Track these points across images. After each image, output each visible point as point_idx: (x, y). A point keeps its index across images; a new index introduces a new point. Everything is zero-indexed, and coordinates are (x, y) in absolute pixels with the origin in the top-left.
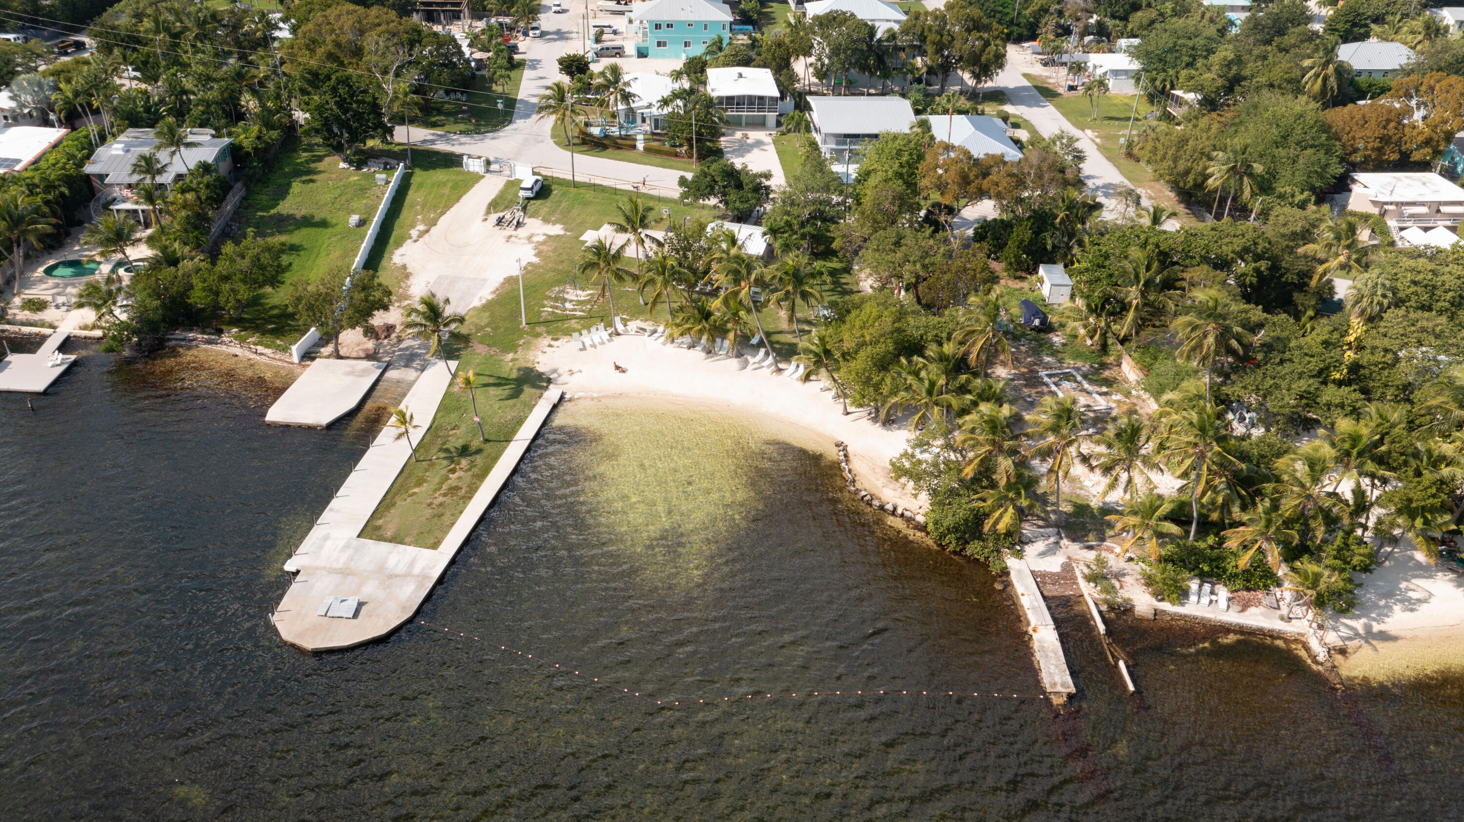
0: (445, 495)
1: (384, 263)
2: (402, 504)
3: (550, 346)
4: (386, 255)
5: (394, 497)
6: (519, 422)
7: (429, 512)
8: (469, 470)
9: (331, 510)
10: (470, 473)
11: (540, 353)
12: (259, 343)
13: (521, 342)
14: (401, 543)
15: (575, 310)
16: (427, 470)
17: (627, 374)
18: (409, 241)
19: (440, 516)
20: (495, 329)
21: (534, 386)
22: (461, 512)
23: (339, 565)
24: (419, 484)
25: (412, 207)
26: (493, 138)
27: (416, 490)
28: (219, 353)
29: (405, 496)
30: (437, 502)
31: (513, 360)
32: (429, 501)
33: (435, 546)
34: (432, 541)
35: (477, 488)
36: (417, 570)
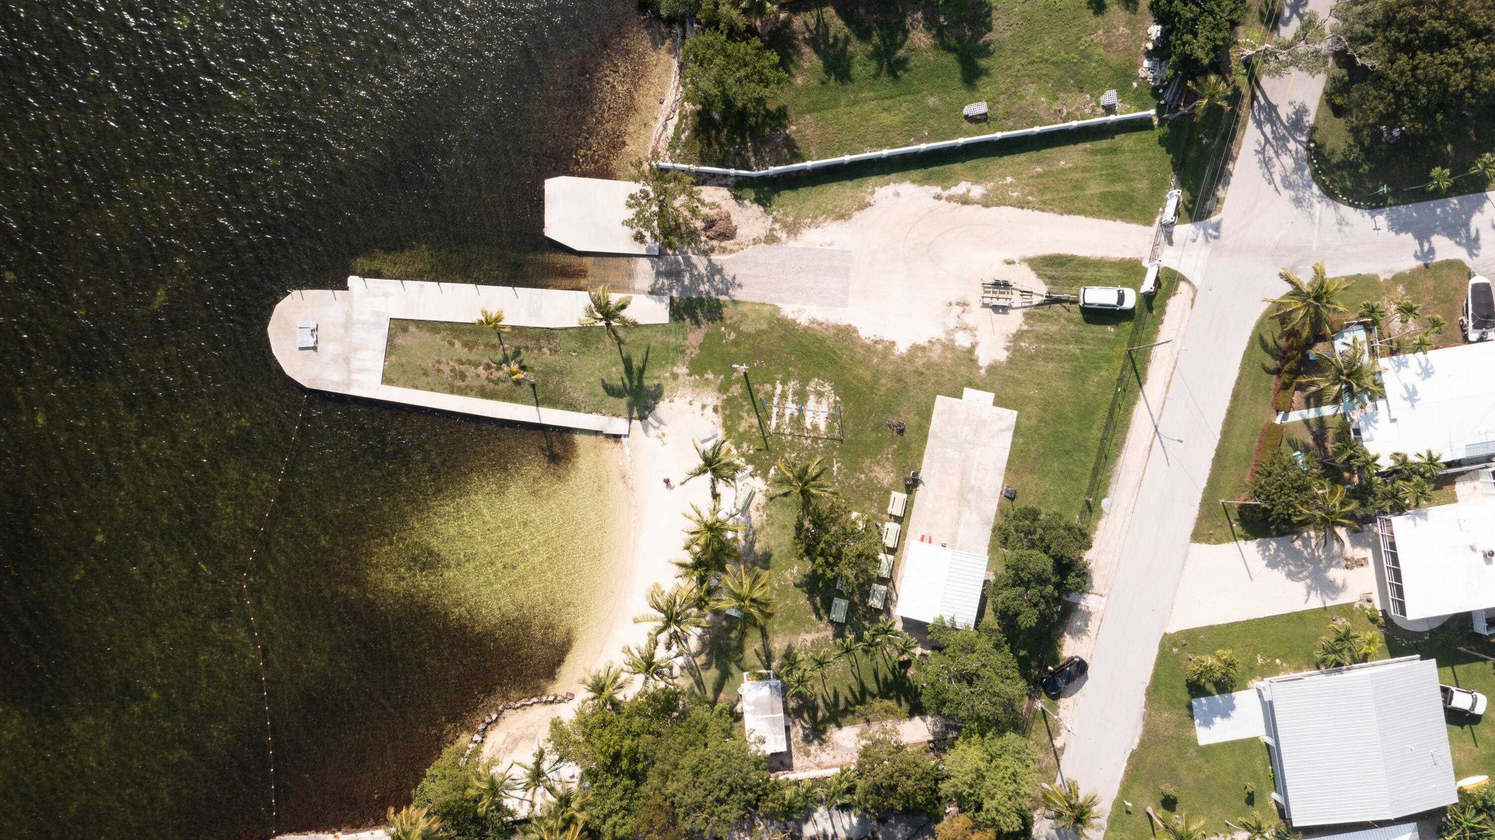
0: (453, 370)
1: (872, 180)
2: (438, 339)
3: (704, 407)
4: (893, 176)
5: (446, 329)
6: (571, 406)
7: (429, 363)
8: (489, 380)
9: (422, 286)
10: (485, 383)
11: (689, 399)
12: (682, 117)
13: (710, 376)
14: (388, 354)
15: (780, 416)
16: (486, 345)
17: (668, 491)
18: (938, 190)
19: (425, 373)
20: (736, 343)
21: (630, 406)
22: (432, 390)
23: (355, 316)
24: (465, 344)
25: (1039, 162)
26: (1298, 201)
27: (458, 344)
28: (664, 85)
29: (449, 338)
30: (442, 367)
31: (675, 376)
32: (443, 360)
33: (387, 380)
34: (394, 377)
35: (466, 394)
36: (354, 376)
